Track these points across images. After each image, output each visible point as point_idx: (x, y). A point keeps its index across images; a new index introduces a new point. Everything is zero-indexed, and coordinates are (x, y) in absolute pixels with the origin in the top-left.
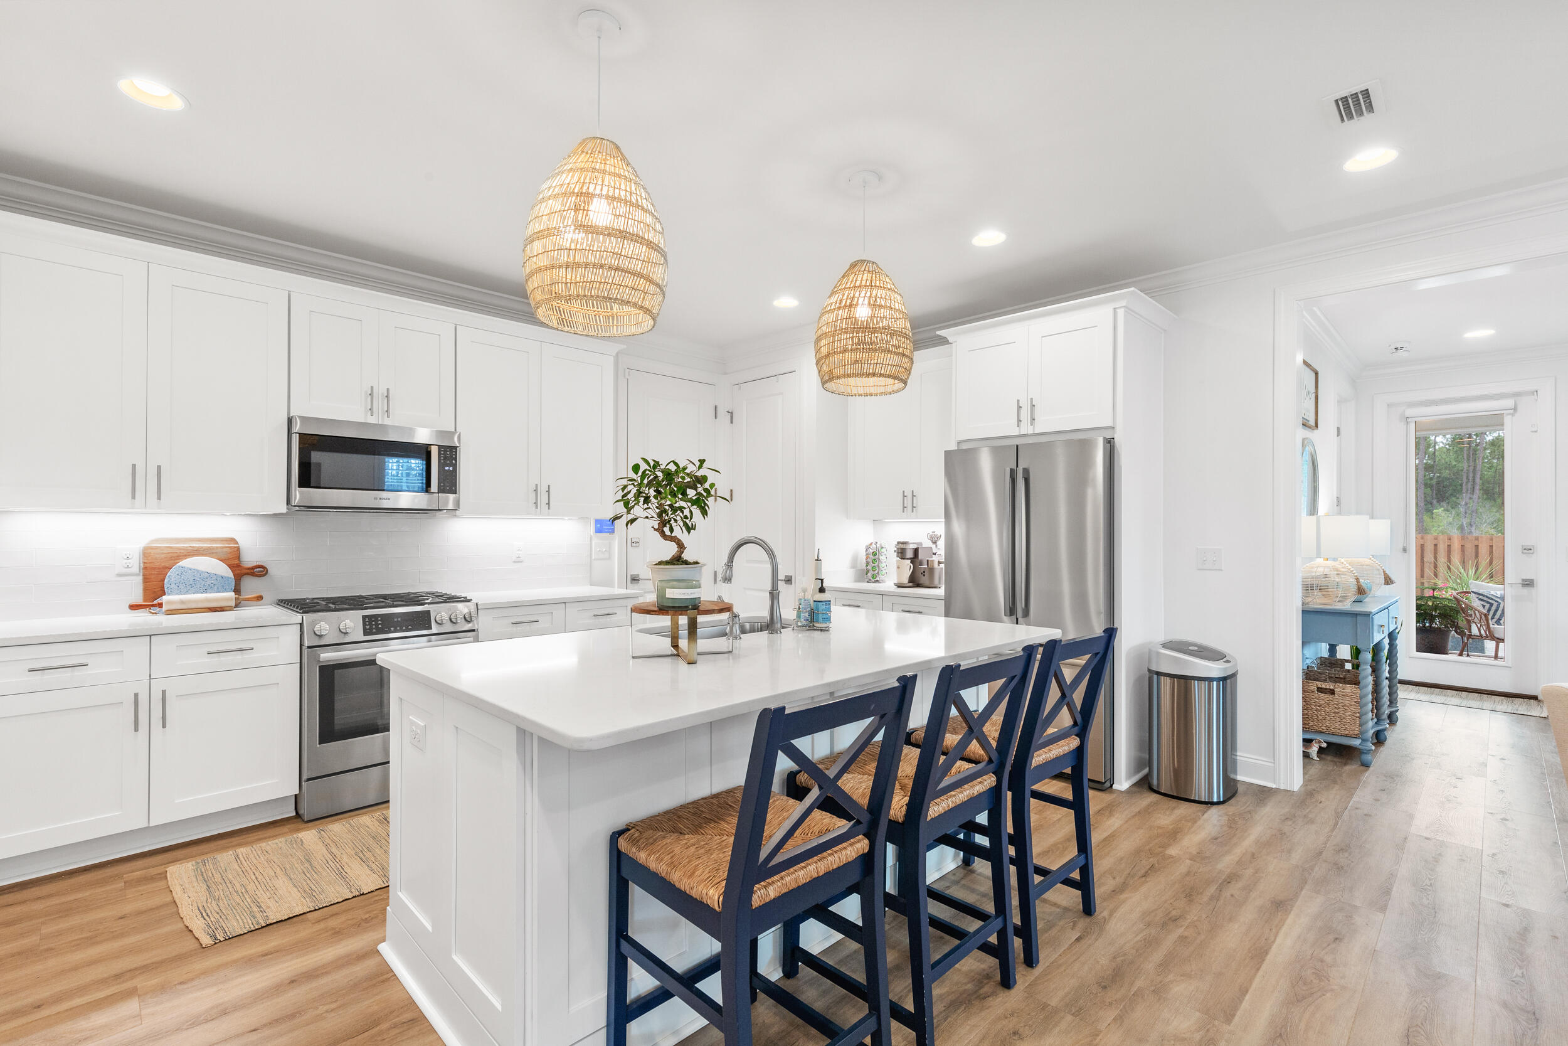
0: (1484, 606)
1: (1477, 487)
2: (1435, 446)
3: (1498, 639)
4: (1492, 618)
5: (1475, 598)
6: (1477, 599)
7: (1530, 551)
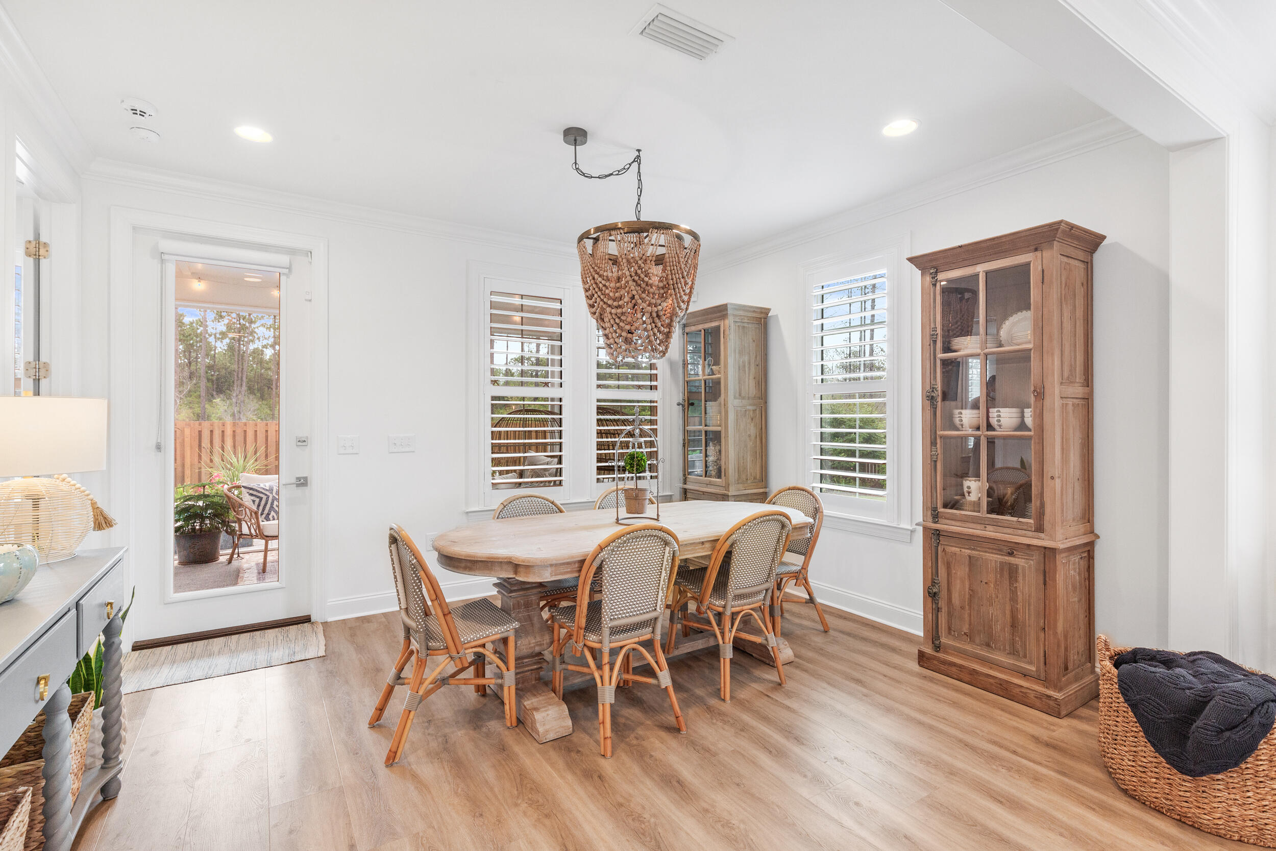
0: (254, 501)
1: (244, 384)
2: (215, 350)
3: (267, 536)
4: (262, 514)
5: (246, 493)
6: (247, 495)
7: (304, 444)
